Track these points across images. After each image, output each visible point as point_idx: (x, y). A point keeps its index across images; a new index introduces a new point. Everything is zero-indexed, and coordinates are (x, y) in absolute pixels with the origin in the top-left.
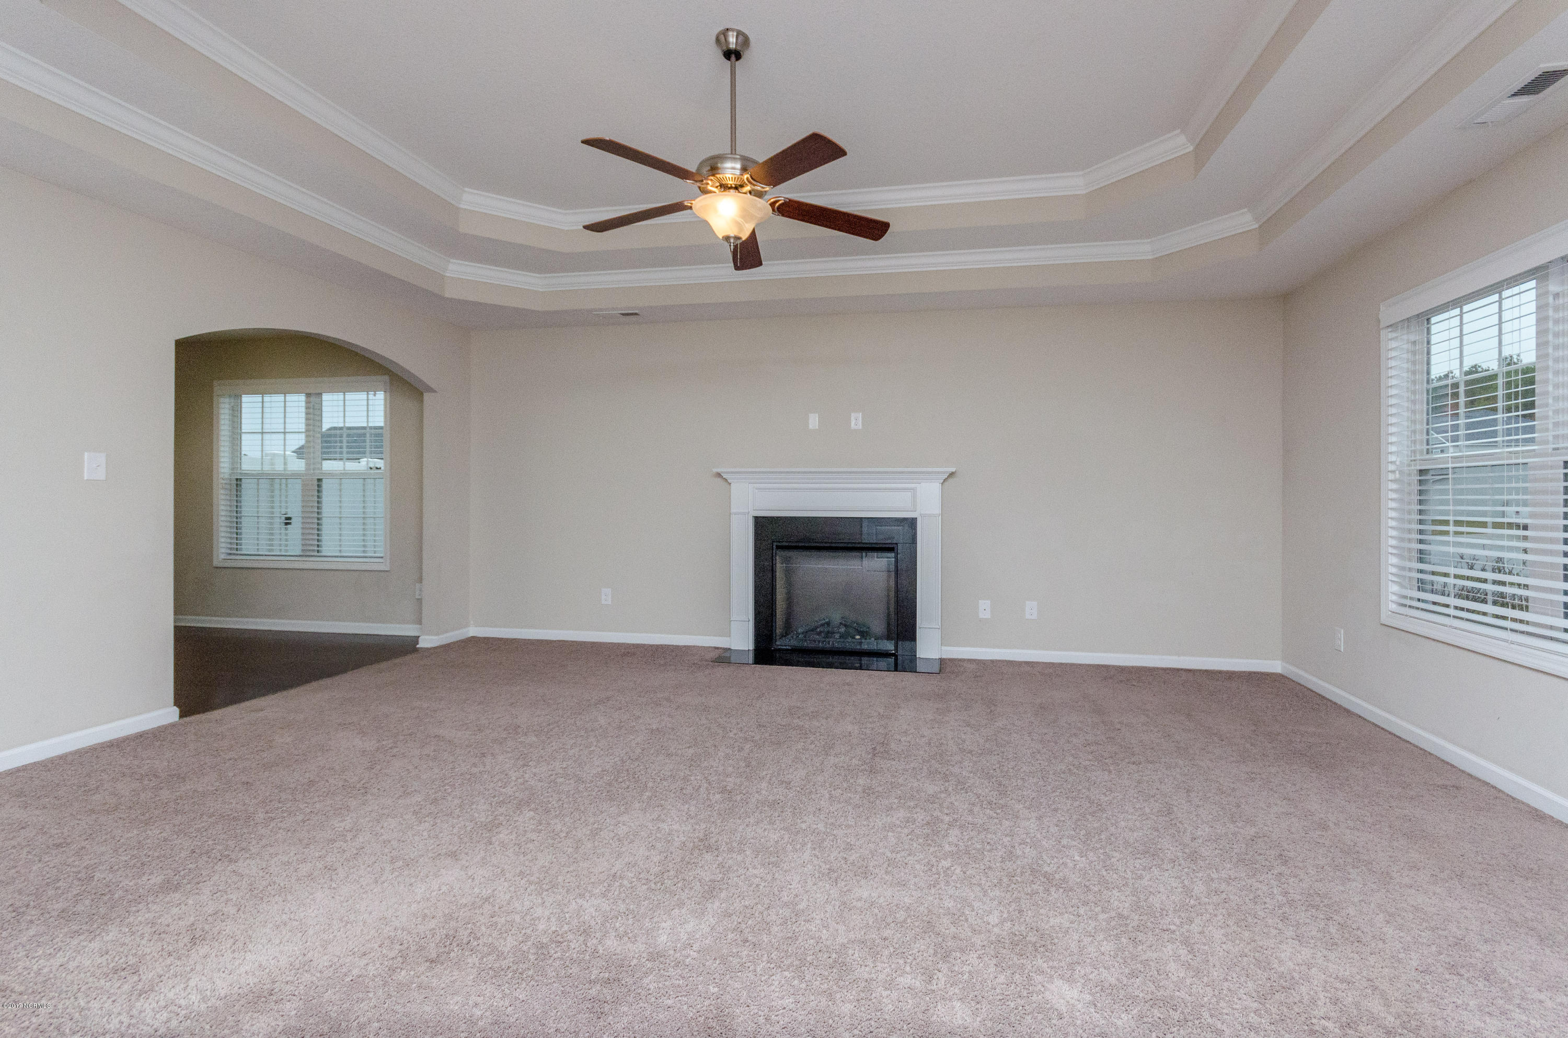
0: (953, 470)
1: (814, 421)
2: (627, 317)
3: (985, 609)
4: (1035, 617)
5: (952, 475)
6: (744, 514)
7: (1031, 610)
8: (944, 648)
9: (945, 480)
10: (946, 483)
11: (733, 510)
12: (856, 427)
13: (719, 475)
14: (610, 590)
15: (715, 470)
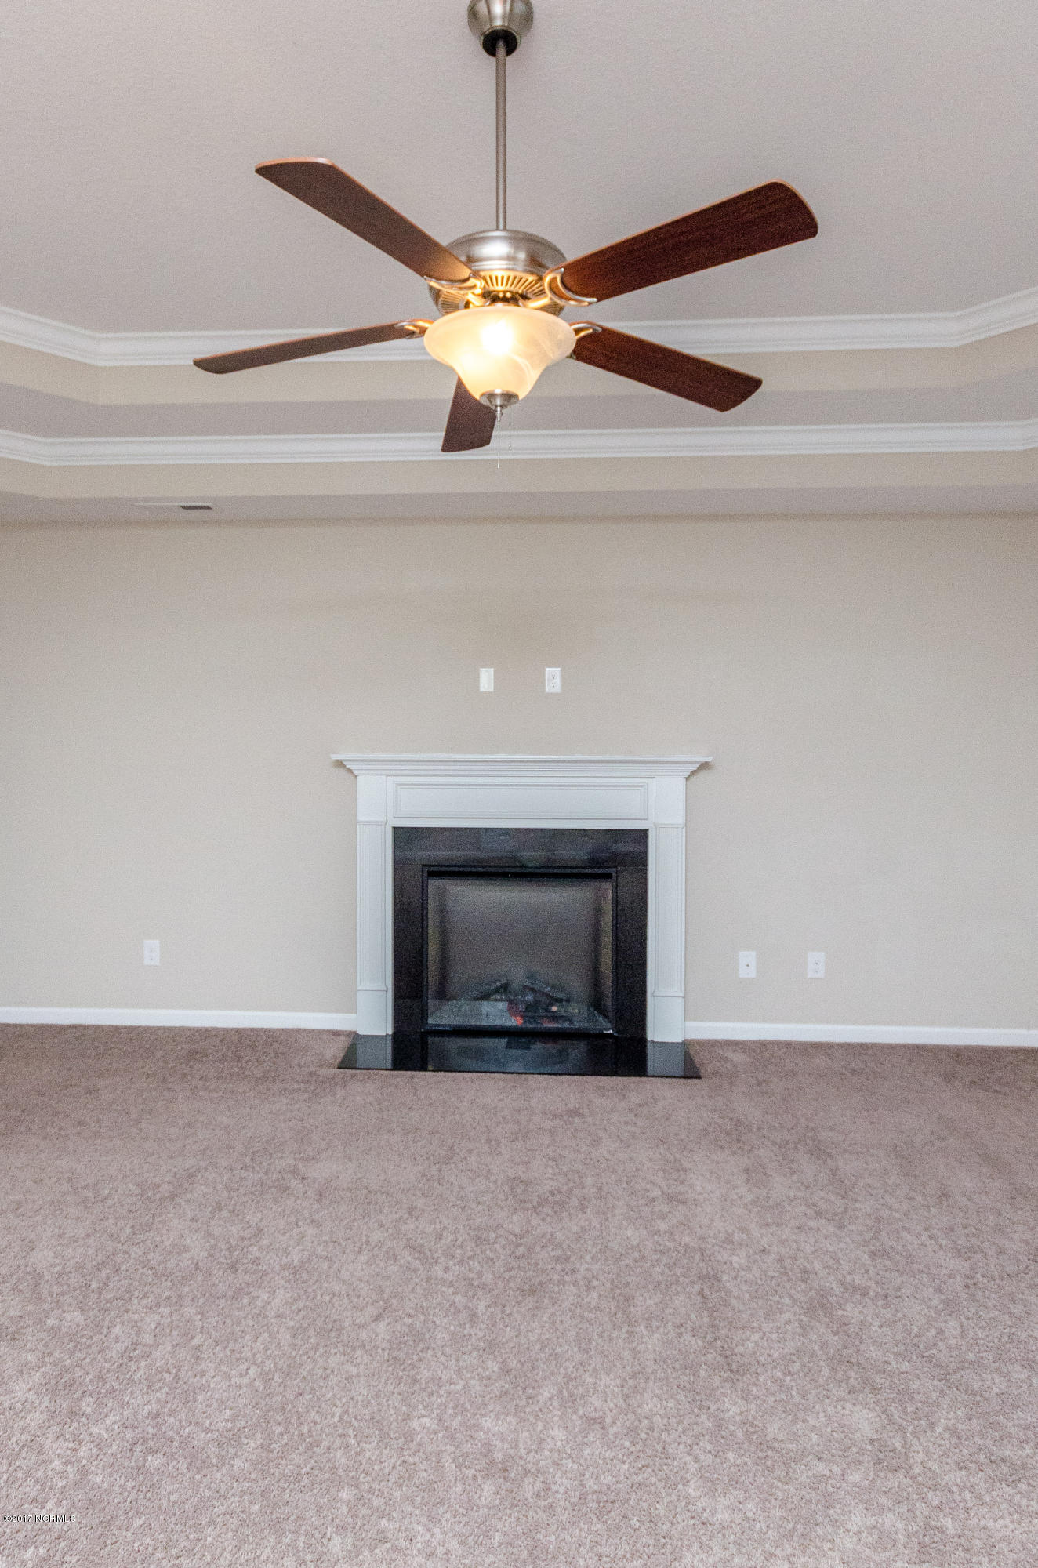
0: (709, 759)
1: (486, 679)
2: (189, 511)
3: (747, 964)
4: (821, 975)
5: (705, 766)
6: (378, 824)
7: (816, 964)
8: (690, 1024)
9: (693, 773)
10: (693, 779)
11: (361, 817)
12: (553, 690)
13: (340, 764)
14: (157, 942)
15: (335, 757)
